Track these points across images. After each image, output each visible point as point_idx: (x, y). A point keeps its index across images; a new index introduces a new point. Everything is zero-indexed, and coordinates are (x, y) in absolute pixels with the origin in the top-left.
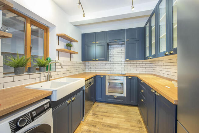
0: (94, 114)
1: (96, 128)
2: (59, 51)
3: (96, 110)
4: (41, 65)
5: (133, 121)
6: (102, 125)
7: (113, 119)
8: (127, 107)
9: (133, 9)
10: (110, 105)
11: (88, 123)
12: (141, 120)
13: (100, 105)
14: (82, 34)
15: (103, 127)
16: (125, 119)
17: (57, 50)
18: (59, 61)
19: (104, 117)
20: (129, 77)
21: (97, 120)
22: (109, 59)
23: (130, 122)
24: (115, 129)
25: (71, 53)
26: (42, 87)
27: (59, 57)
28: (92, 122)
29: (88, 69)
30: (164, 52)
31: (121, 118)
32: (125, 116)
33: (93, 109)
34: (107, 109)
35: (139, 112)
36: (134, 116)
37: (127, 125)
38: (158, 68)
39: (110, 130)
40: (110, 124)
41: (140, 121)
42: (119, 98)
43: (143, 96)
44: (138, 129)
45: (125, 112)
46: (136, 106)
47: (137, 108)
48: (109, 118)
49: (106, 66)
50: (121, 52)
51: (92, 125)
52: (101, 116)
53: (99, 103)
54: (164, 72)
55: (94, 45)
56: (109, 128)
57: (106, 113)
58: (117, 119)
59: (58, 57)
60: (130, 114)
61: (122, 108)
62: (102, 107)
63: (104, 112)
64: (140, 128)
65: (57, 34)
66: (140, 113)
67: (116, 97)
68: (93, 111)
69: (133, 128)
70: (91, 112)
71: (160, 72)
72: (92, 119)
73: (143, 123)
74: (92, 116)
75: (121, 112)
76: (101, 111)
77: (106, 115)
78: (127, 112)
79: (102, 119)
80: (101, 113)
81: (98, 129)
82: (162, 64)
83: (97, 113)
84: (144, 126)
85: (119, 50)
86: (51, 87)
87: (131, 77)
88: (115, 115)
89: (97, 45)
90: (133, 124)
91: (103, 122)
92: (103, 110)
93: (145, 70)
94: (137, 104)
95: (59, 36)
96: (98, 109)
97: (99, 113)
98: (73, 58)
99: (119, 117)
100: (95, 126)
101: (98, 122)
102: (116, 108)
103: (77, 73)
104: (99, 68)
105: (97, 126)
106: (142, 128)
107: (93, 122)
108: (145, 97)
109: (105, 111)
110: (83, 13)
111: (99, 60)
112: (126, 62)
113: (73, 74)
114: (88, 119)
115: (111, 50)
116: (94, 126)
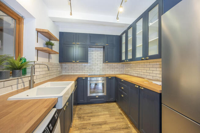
0: (80, 118)
1: (87, 130)
2: (38, 50)
3: (80, 113)
4: (15, 67)
5: (116, 115)
6: (92, 125)
7: (100, 117)
8: (107, 104)
9: (118, 20)
10: (92, 105)
11: (77, 128)
12: (121, 112)
13: (82, 107)
14: (60, 32)
15: (93, 127)
16: (110, 115)
17: (36, 48)
18: (38, 62)
19: (91, 117)
20: (109, 78)
21: (85, 122)
22: (89, 61)
23: (114, 116)
24: (104, 126)
25: (49, 53)
26: (28, 96)
27: (38, 57)
28: (81, 125)
29: (65, 72)
30: (141, 57)
31: (106, 115)
32: (108, 112)
33: (76, 113)
34: (91, 109)
35: (117, 106)
36: (115, 110)
37: (113, 119)
38: (129, 69)
39: (101, 128)
40: (99, 122)
41: (121, 114)
42: (100, 97)
43: (123, 92)
44: (122, 120)
45: (107, 108)
46: (115, 101)
47: (115, 103)
48: (96, 117)
49: (85, 68)
50: (100, 54)
51: (82, 128)
52: (88, 118)
53: (81, 106)
54: (134, 72)
55: (74, 46)
56: (99, 126)
57: (91, 113)
58: (103, 116)
59: (36, 57)
60: (111, 110)
61: (103, 106)
62: (85, 108)
63: (89, 113)
64: (123, 119)
65: (36, 29)
66: (119, 107)
67: (97, 97)
68: (78, 114)
69: (118, 120)
70: (75, 116)
71: (131, 72)
72: (80, 123)
73: (123, 114)
74: (78, 119)
75: (104, 109)
76: (86, 112)
77: (92, 115)
78: (109, 108)
79: (90, 119)
80: (86, 115)
81: (90, 130)
82: (132, 66)
83: (83, 116)
84: (125, 116)
85: (98, 53)
86: (37, 95)
87: (110, 78)
88: (100, 113)
89: (77, 46)
90: (117, 117)
91: (92, 123)
92: (88, 111)
93: (119, 71)
94: (115, 100)
95: (38, 32)
96: (82, 112)
97: (85, 115)
98: (51, 59)
99: (104, 115)
100: (86, 128)
101: (87, 123)
102: (98, 107)
103: (55, 76)
104: (78, 70)
105: (88, 127)
106: (124, 118)
107: (83, 125)
108: (126, 93)
109: (90, 111)
110: (70, 11)
111: (80, 62)
112: (104, 64)
113: (51, 77)
114: (75, 123)
115: (91, 52)
116: (84, 128)
